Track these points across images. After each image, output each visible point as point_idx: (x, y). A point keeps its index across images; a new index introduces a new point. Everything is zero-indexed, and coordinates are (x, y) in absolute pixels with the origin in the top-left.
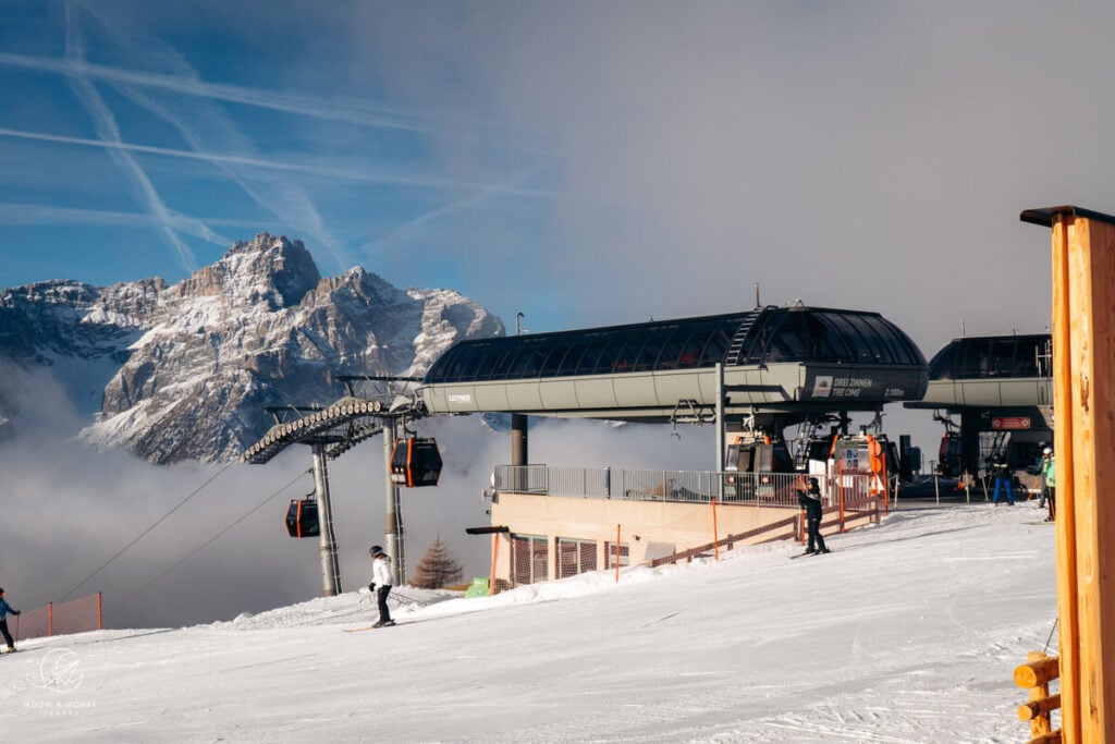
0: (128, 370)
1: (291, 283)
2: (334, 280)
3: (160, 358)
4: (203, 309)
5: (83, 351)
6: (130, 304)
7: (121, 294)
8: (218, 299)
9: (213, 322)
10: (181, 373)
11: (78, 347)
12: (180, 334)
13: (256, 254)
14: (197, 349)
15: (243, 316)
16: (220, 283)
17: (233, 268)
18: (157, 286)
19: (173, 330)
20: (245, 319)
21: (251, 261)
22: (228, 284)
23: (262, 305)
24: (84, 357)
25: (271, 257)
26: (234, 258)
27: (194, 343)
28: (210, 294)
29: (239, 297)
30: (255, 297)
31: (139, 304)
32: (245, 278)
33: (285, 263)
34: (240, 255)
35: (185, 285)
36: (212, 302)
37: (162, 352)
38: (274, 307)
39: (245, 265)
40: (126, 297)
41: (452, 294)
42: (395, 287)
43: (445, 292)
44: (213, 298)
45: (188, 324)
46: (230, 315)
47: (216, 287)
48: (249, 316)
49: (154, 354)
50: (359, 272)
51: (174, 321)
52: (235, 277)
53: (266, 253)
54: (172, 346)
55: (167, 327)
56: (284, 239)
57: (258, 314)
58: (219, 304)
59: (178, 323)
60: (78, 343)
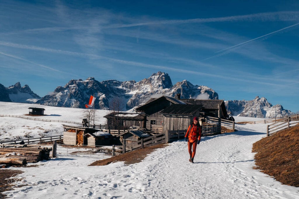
0: (132, 100)
1: (166, 83)
2: (181, 82)
3: (138, 98)
4: (147, 87)
5: (119, 95)
6: (128, 86)
7: (126, 83)
8: (150, 86)
9: (149, 90)
10: (144, 101)
11: (117, 94)
12: (142, 93)
13: (158, 76)
14: (147, 96)
15: (157, 89)
16: (150, 82)
17: (153, 79)
18: (134, 82)
19: (141, 92)
20: (158, 90)
21: (157, 78)
22: (152, 82)
23: (161, 87)
24: (119, 96)
25: (162, 77)
26: (153, 77)
27: (147, 95)
28: (148, 84)
29: (155, 85)
30: (160, 86)
31: (130, 85)
32: (156, 81)
33: (165, 78)
34: (154, 76)
35: (140, 82)
36: (148, 86)
37: (139, 96)
38: (164, 88)
39: (156, 78)
40: (127, 84)
41: (206, 87)
42: (193, 85)
43: (205, 87)
44: (149, 85)
45: (144, 91)
46: (154, 89)
47: (150, 83)
48: (158, 89)
49: (137, 97)
50: (186, 81)
51: (141, 90)
52: (154, 81)
53: (161, 76)
54: (141, 95)
55: (139, 91)
56: (164, 73)
57: (160, 89)
58: (150, 87)
59: (142, 90)
60: (117, 93)
